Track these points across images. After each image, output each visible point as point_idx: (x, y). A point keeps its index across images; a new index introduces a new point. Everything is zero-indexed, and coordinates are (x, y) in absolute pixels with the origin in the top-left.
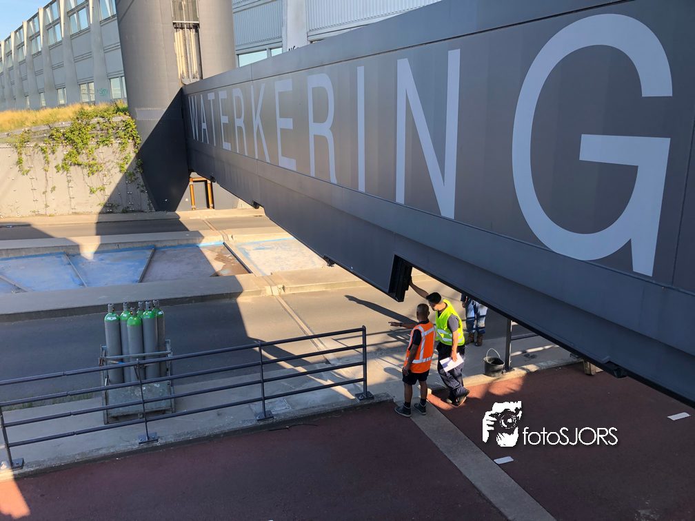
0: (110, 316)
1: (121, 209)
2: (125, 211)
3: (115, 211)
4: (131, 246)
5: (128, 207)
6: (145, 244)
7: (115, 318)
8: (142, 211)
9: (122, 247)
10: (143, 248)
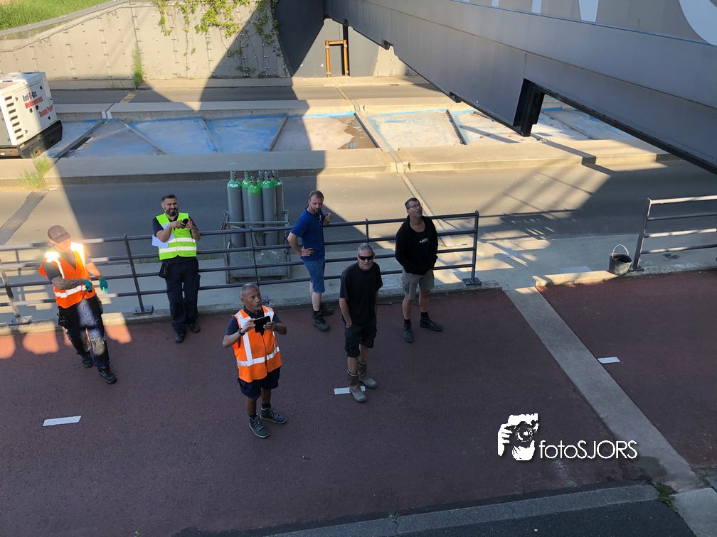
0: (232, 183)
1: (257, 73)
2: (261, 76)
3: (252, 76)
4: (264, 113)
5: (264, 72)
6: (277, 112)
7: (237, 185)
8: (278, 77)
9: (255, 113)
10: (275, 116)
